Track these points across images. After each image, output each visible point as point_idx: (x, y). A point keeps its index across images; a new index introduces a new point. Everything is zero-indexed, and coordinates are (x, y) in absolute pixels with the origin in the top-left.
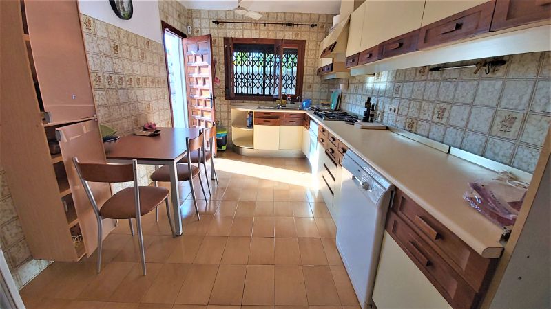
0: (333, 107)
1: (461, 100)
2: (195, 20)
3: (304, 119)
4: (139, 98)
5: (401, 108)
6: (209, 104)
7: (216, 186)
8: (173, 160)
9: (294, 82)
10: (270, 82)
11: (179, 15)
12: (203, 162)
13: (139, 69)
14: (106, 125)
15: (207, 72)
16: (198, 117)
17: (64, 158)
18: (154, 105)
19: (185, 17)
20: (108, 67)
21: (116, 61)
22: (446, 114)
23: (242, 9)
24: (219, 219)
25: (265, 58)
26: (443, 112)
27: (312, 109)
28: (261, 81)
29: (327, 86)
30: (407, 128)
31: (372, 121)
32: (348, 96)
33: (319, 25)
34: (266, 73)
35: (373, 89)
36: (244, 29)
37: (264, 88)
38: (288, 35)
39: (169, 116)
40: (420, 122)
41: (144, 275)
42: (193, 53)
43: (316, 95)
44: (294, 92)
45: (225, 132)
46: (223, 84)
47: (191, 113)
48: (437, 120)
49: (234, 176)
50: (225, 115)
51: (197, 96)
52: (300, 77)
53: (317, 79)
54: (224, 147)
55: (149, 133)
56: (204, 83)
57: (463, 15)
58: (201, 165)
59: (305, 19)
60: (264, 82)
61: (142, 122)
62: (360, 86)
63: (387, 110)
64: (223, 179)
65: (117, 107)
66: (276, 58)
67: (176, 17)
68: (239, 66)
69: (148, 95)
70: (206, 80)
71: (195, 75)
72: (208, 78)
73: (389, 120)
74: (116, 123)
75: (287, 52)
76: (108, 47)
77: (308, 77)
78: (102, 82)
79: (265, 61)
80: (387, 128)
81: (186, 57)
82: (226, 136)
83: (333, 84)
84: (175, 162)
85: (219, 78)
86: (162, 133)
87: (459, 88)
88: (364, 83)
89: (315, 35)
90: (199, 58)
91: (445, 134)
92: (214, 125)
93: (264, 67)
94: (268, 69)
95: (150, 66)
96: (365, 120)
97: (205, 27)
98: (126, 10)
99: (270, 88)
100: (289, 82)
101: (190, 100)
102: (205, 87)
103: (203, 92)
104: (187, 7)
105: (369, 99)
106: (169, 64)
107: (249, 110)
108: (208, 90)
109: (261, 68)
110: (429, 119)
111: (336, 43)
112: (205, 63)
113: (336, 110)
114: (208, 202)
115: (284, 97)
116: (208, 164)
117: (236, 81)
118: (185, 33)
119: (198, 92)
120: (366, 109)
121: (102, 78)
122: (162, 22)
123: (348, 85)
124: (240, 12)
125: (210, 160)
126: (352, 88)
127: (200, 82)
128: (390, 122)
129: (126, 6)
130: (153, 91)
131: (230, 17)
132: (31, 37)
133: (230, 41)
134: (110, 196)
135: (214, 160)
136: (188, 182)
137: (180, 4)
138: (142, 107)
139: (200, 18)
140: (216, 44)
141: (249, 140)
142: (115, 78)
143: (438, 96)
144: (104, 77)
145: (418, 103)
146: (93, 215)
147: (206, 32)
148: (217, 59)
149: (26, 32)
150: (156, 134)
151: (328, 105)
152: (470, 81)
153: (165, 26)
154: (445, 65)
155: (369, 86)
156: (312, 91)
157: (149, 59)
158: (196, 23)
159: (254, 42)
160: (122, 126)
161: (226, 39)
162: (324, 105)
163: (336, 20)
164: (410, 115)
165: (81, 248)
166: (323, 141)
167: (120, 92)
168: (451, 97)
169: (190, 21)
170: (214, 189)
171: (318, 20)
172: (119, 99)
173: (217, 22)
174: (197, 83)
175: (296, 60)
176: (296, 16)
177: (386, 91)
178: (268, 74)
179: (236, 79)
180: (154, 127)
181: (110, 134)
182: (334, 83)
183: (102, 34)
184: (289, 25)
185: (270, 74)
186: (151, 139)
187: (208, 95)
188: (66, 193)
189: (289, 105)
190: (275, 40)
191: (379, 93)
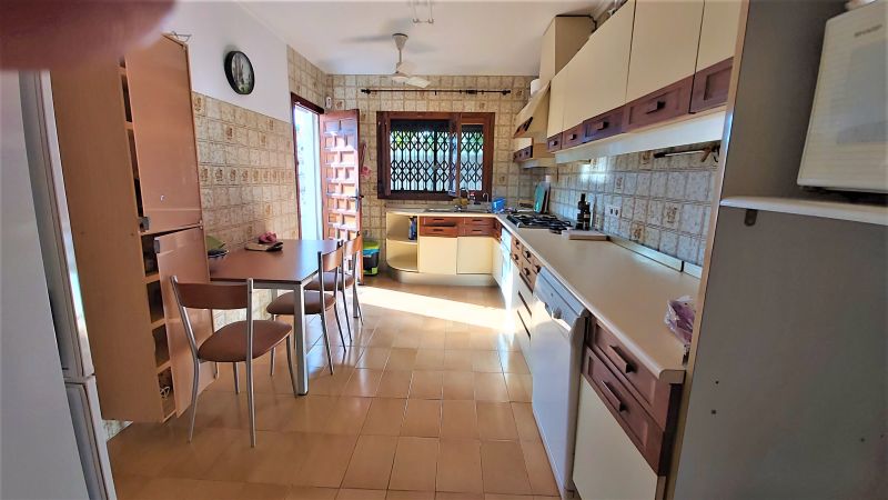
0: (538, 208)
1: (692, 198)
2: (337, 89)
3: (495, 227)
4: (256, 198)
5: (625, 208)
6: (354, 205)
7: (360, 326)
8: (300, 283)
9: (480, 172)
10: (444, 173)
11: (315, 84)
12: (341, 289)
13: (257, 159)
14: (210, 235)
15: (352, 161)
16: (338, 225)
17: (161, 276)
18: (276, 208)
19: (323, 85)
20: (218, 158)
21: (229, 149)
22: (677, 216)
23: (402, 75)
24: (363, 375)
25: (436, 139)
26: (674, 213)
27: (506, 211)
28: (430, 172)
29: (528, 177)
30: (633, 238)
31: (587, 229)
32: (558, 192)
33: (515, 92)
34: (438, 159)
35: (589, 182)
36: (405, 99)
37: (435, 182)
38: (470, 106)
39: (295, 223)
40: (648, 229)
41: (252, 446)
42: (333, 134)
43: (513, 191)
44: (479, 186)
45: (377, 248)
46: (374, 176)
47: (327, 218)
48: (668, 225)
49: (388, 313)
50: (376, 222)
51: (337, 194)
52: (488, 165)
53: (514, 167)
54: (375, 271)
55: (267, 247)
56: (347, 176)
57: (664, 92)
58: (339, 293)
59: (493, 83)
60: (435, 173)
61: (258, 232)
62: (573, 179)
63: (607, 212)
64: (371, 316)
65: (226, 211)
66: (451, 139)
67: (310, 86)
68: (399, 151)
69: (267, 194)
70: (351, 172)
71: (335, 164)
72: (353, 168)
73: (611, 227)
74: (223, 232)
75: (467, 129)
76: (220, 132)
77: (500, 165)
78: (209, 179)
79: (436, 142)
80: (608, 239)
81: (323, 140)
82: (378, 253)
83: (538, 175)
84: (302, 286)
85: (369, 168)
86: (284, 248)
87: (690, 180)
88: (578, 173)
89: (508, 106)
90: (341, 141)
91: (678, 243)
92: (358, 235)
93: (435, 151)
94: (440, 153)
95: (273, 155)
96: (579, 227)
97: (350, 98)
98: (245, 82)
99: (444, 181)
100: (472, 172)
101: (326, 200)
102: (349, 181)
103: (346, 188)
104: (326, 72)
105: (583, 196)
106: (299, 149)
107: (412, 215)
108: (353, 185)
109: (430, 153)
110: (658, 224)
111: (531, 118)
112: (350, 148)
113: (542, 213)
114: (347, 349)
115: (464, 194)
116: (348, 292)
117: (394, 172)
118: (322, 106)
119: (338, 188)
120: (579, 212)
121: (209, 173)
122: (292, 94)
123: (557, 176)
124: (399, 79)
125: (351, 286)
126: (563, 181)
127: (342, 174)
128: (612, 229)
129: (246, 76)
130: (275, 189)
131: (385, 84)
132: (134, 126)
133: (386, 115)
134: (211, 334)
135: (359, 289)
136: (318, 316)
137: (317, 68)
138: (260, 210)
139: (344, 86)
140: (366, 122)
141: (411, 259)
142: (226, 172)
143: (666, 192)
144: (212, 171)
145: (644, 202)
146: (189, 357)
147: (351, 105)
148: (367, 141)
149: (129, 119)
150: (276, 249)
151: (530, 206)
152: (701, 171)
153: (295, 99)
154: (672, 150)
155: (584, 177)
156: (506, 186)
157: (272, 145)
158: (339, 93)
159: (420, 117)
160: (231, 237)
161: (380, 114)
162: (523, 205)
163: (534, 85)
164: (636, 218)
165: (170, 404)
166: (517, 258)
167: (232, 190)
168: (681, 193)
169: (330, 90)
170: (356, 331)
171: (513, 84)
172: (229, 200)
173: (368, 92)
174: (337, 176)
175: (481, 141)
176: (481, 80)
177: (605, 184)
178: (440, 160)
179: (394, 169)
180: (272, 237)
181: (216, 248)
182: (539, 173)
183: (213, 115)
184: (471, 92)
185: (444, 162)
186: (269, 256)
187: (352, 192)
188: (159, 323)
189: (472, 206)
190: (451, 114)
191: (597, 189)
